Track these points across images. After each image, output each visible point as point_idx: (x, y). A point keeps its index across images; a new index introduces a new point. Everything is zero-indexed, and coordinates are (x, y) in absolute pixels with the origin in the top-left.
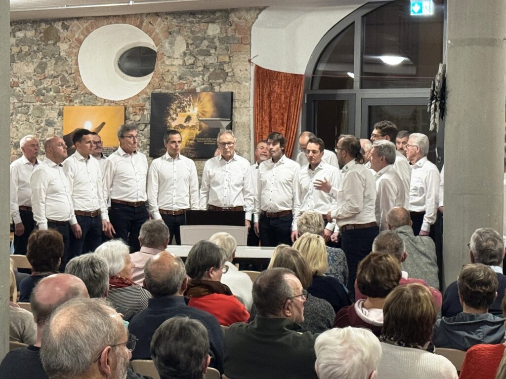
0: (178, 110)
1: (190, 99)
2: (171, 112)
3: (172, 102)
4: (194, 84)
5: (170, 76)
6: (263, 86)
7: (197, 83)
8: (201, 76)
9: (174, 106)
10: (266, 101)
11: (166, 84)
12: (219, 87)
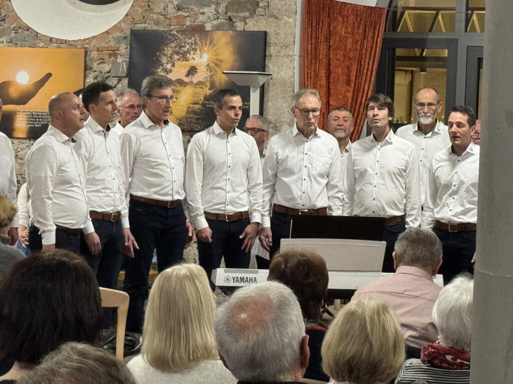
0: (176, 57)
1: (195, 40)
2: (164, 60)
3: (166, 45)
4: (201, 18)
5: (162, 5)
6: (318, 23)
7: (207, 16)
8: (213, 6)
9: (168, 51)
10: (323, 48)
11: (155, 16)
12: (243, 23)
